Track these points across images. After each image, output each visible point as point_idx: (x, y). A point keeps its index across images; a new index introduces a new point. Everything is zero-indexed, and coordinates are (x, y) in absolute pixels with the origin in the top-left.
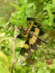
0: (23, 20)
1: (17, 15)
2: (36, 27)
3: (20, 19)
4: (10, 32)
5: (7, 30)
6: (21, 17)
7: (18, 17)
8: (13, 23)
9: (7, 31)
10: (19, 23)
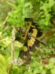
0: (20, 19)
1: (14, 14)
2: (34, 28)
3: (17, 18)
4: (6, 31)
5: (3, 29)
6: (17, 16)
7: (15, 17)
8: (10, 23)
9: (4, 31)
10: (15, 22)
